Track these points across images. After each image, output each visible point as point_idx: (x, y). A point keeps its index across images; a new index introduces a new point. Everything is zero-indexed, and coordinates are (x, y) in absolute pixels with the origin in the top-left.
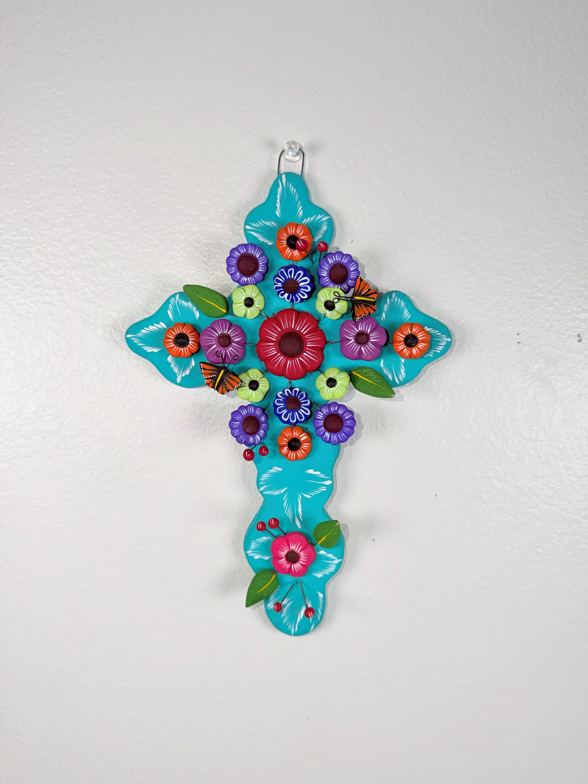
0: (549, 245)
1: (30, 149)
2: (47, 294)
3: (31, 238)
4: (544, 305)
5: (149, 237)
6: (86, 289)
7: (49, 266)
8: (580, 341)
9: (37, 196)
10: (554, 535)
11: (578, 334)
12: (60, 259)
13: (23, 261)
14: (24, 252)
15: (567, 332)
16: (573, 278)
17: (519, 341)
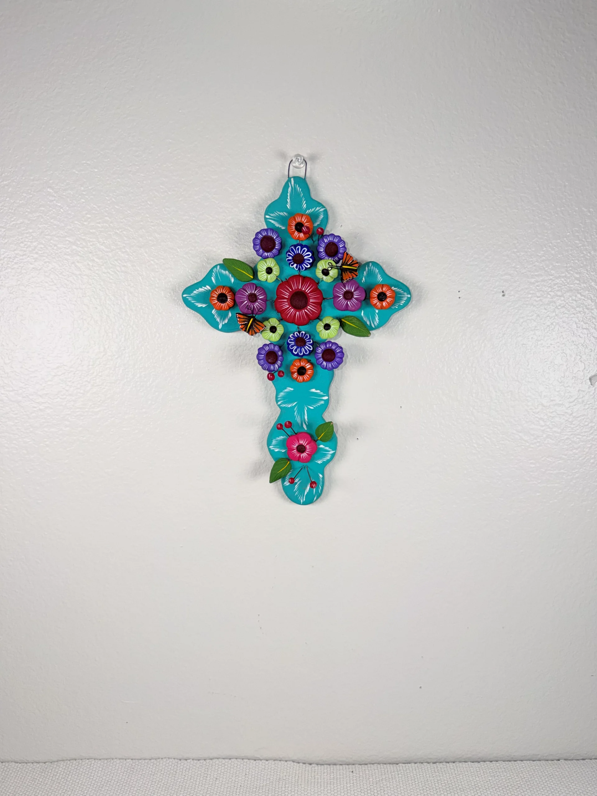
0: (481, 227)
1: (109, 160)
2: (124, 266)
3: (111, 225)
4: (478, 270)
5: (196, 223)
6: (152, 262)
7: (124, 245)
8: (504, 295)
9: (114, 194)
10: (485, 435)
11: (502, 290)
12: (133, 240)
13: (105, 241)
14: (106, 235)
15: (495, 290)
16: (499, 250)
17: (460, 297)
